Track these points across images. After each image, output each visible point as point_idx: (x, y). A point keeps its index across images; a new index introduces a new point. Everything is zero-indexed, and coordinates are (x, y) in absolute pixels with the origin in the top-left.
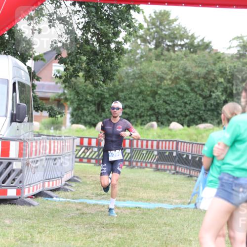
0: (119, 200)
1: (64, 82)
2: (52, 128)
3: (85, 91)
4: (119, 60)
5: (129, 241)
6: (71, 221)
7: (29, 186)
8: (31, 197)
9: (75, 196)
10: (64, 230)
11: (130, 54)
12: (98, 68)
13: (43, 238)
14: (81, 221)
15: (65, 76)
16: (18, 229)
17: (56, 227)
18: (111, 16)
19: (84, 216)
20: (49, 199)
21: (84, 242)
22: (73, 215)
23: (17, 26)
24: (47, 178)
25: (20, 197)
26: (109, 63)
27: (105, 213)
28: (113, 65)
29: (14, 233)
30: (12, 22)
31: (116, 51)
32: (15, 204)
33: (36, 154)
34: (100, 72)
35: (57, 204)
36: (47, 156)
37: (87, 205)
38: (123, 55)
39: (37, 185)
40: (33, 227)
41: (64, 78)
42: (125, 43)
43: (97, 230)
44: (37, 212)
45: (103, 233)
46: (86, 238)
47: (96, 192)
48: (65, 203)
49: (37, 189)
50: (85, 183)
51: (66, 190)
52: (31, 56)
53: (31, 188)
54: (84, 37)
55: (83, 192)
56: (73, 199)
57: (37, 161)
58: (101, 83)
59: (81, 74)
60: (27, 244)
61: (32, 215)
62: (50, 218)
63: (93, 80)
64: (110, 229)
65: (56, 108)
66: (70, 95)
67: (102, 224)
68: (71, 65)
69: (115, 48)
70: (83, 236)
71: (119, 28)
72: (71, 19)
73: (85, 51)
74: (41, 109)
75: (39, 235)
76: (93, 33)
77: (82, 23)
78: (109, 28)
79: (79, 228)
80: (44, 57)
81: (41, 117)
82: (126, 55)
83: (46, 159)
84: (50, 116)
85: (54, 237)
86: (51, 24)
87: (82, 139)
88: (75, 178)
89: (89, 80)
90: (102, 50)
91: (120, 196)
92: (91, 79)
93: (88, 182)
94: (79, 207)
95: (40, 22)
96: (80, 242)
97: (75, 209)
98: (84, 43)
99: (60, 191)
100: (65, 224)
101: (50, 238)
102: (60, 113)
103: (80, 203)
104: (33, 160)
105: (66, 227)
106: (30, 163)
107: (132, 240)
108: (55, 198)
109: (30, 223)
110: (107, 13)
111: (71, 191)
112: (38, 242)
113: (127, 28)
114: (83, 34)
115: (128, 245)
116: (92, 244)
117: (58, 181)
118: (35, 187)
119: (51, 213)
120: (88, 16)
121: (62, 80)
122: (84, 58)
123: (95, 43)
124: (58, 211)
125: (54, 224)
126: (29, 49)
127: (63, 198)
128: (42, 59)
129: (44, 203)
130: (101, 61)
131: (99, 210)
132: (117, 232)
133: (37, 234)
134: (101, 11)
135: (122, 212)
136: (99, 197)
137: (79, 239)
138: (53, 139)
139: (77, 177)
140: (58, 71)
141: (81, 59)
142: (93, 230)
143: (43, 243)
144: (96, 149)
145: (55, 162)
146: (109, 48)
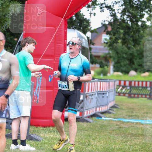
0: (143, 119)
1: (109, 46)
2: (102, 74)
3: (122, 51)
4: (144, 32)
5: (149, 145)
6: (113, 132)
7: (87, 110)
8: (88, 117)
9: (116, 117)
10: (109, 138)
11: (151, 29)
12: (130, 37)
13: (96, 143)
14: (119, 132)
15: (110, 42)
16: (80, 137)
17: (104, 135)
18: (138, 5)
19: (121, 129)
20: (100, 118)
21: (121, 145)
22: (114, 128)
23: (81, 11)
24: (98, 105)
25: (82, 117)
26: (137, 34)
27: (134, 128)
28: (140, 35)
29: (78, 139)
30: (77, 9)
31: (142, 26)
32: (79, 121)
33: (91, 91)
34: (132, 40)
35: (104, 121)
36: (99, 92)
37: (123, 123)
38: (146, 30)
39: (92, 110)
40: (89, 135)
41: (109, 44)
42: (147, 22)
43: (129, 138)
44: (92, 126)
45: (133, 140)
46: (122, 143)
47: (128, 114)
48: (109, 121)
49: (92, 112)
50: (122, 109)
51: (110, 113)
52: (89, 30)
53: (89, 112)
54: (122, 18)
55: (120, 114)
56: (114, 118)
57: (92, 95)
58: (132, 46)
59: (120, 41)
60: (86, 146)
61: (89, 128)
62: (100, 130)
63: (127, 45)
64: (137, 138)
65: (104, 62)
66: (113, 54)
67: (132, 134)
68: (114, 35)
69: (141, 24)
70: (120, 141)
71: (144, 12)
72: (114, 7)
73: (122, 27)
74: (95, 63)
75: (93, 141)
76: (127, 16)
77: (121, 9)
78: (138, 12)
79: (118, 137)
80: (97, 31)
81: (95, 68)
82: (148, 29)
83: (98, 94)
84: (101, 67)
85: (102, 142)
86: (102, 10)
87: (120, 81)
88: (116, 106)
89: (125, 45)
90: (133, 26)
91: (143, 117)
92: (126, 44)
93: (124, 108)
94: (118, 124)
95: (95, 9)
96: (118, 145)
97: (115, 125)
98: (122, 22)
99: (106, 114)
100: (109, 134)
101: (100, 142)
102: (107, 65)
103: (119, 121)
104: (90, 94)
105: (110, 136)
106: (88, 96)
107: (151, 144)
108: (103, 118)
109: (87, 133)
110: (136, 3)
111: (113, 113)
112: (92, 145)
113: (149, 12)
114: (121, 17)
115: (148, 148)
116: (126, 147)
117: (105, 107)
118: (91, 111)
119: (100, 127)
120: (125, 5)
121: (108, 45)
122: (122, 31)
123: (129, 22)
124: (105, 126)
125: (103, 134)
126: (88, 25)
127: (108, 118)
128: (96, 32)
129: (96, 120)
130: (132, 33)
131: (131, 125)
132: (142, 139)
133: (92, 140)
134: (132, 2)
135: (144, 127)
136: (130, 118)
137: (118, 143)
138: (102, 81)
139: (117, 105)
140: (106, 39)
141: (120, 32)
142: (126, 138)
143: (96, 145)
144: (128, 88)
145: (104, 96)
146: (137, 25)
